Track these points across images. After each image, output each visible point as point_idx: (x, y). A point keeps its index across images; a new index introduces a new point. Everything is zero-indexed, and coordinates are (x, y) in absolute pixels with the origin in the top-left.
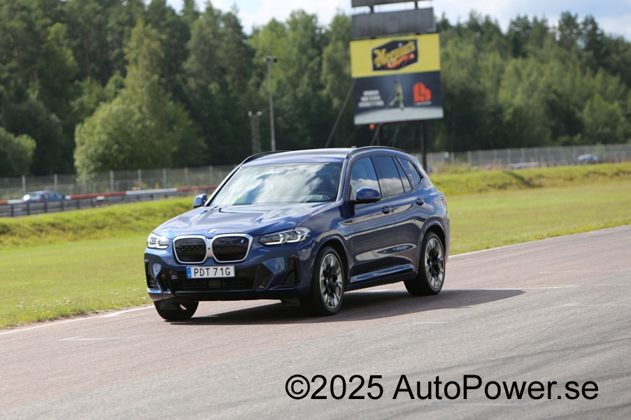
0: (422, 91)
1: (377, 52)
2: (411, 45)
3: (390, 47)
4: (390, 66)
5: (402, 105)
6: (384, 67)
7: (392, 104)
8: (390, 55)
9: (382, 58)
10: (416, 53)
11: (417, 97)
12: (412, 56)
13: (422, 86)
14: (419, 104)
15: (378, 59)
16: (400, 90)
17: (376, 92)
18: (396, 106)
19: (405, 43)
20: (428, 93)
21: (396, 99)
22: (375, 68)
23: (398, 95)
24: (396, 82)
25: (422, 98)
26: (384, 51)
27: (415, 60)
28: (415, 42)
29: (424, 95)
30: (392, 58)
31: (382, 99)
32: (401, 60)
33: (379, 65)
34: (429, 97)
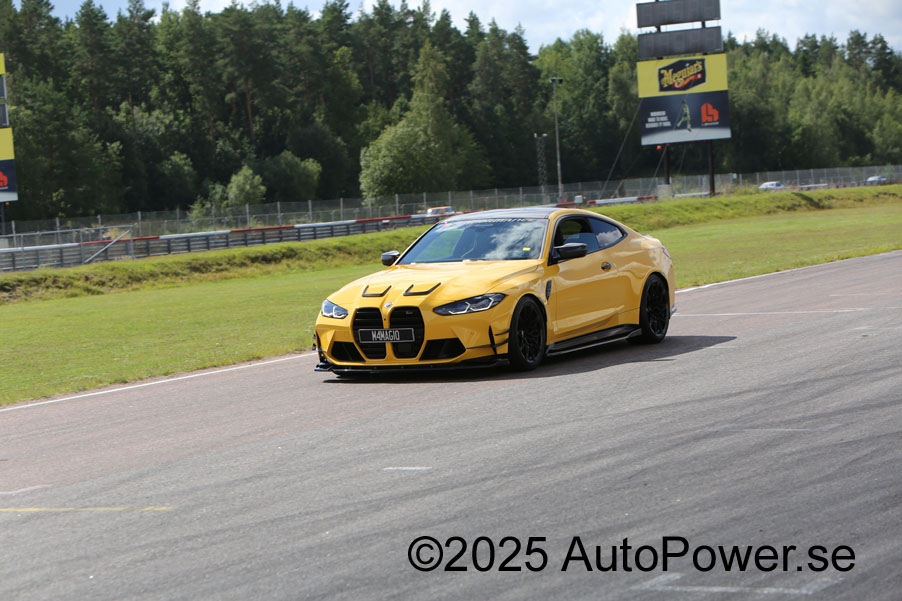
0: (710, 112)
1: (662, 72)
2: (698, 64)
3: (677, 67)
4: (676, 86)
5: (689, 126)
6: (671, 88)
7: (679, 125)
8: (676, 75)
9: (669, 78)
10: (703, 72)
11: (704, 118)
12: (699, 76)
13: (710, 107)
14: (706, 124)
15: (665, 79)
16: (687, 110)
17: (664, 113)
18: (684, 126)
19: (692, 62)
20: (715, 113)
21: (683, 119)
22: (662, 89)
23: (686, 115)
24: (683, 102)
25: (710, 119)
26: (671, 71)
27: (702, 80)
28: (703, 61)
29: (712, 116)
30: (679, 79)
31: (669, 120)
32: (688, 80)
33: (666, 86)
34: (716, 118)
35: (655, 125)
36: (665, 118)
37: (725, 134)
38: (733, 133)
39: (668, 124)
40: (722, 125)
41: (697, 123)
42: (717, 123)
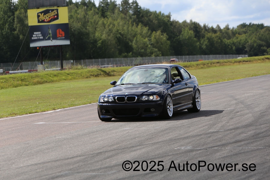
0: (60, 32)
1: (39, 14)
2: (55, 11)
3: (46, 12)
4: (45, 21)
5: (51, 39)
6: (43, 21)
7: (47, 38)
8: (45, 16)
9: (42, 17)
10: (57, 15)
11: (58, 35)
13: (61, 30)
14: (59, 38)
15: (40, 17)
16: (50, 32)
17: (40, 33)
18: (49, 39)
19: (53, 10)
20: (63, 33)
21: (49, 36)
22: (39, 22)
23: (50, 34)
24: (49, 28)
25: (61, 36)
26: (43, 14)
27: (57, 18)
28: (57, 10)
29: (62, 34)
30: (47, 18)
31: (42, 36)
32: (50, 19)
33: (41, 20)
34: (63, 35)
35: (36, 38)
36: (41, 35)
37: (68, 42)
38: (71, 42)
39: (42, 38)
40: (66, 38)
41: (55, 37)
42: (64, 38)
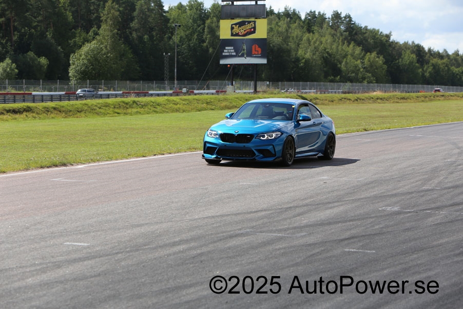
0: (257, 49)
1: (233, 26)
2: (252, 23)
3: (241, 24)
4: (240, 34)
5: (245, 56)
6: (237, 35)
7: (240, 55)
8: (240, 28)
9: (236, 29)
10: (255, 28)
11: (253, 52)
12: (252, 30)
13: (257, 46)
14: (254, 55)
15: (234, 30)
16: (245, 47)
17: (232, 48)
18: (242, 56)
19: (249, 22)
20: (259, 50)
21: (242, 52)
22: (232, 35)
23: (244, 50)
24: (243, 43)
25: (256, 53)
26: (237, 26)
27: (254, 32)
28: (255, 22)
30: (242, 30)
31: (235, 51)
32: (246, 32)
33: (234, 33)
34: (260, 53)
35: (227, 54)
36: (233, 51)
37: (264, 61)
38: (268, 61)
39: (234, 54)
40: (262, 57)
41: (250, 54)
42: (260, 55)
